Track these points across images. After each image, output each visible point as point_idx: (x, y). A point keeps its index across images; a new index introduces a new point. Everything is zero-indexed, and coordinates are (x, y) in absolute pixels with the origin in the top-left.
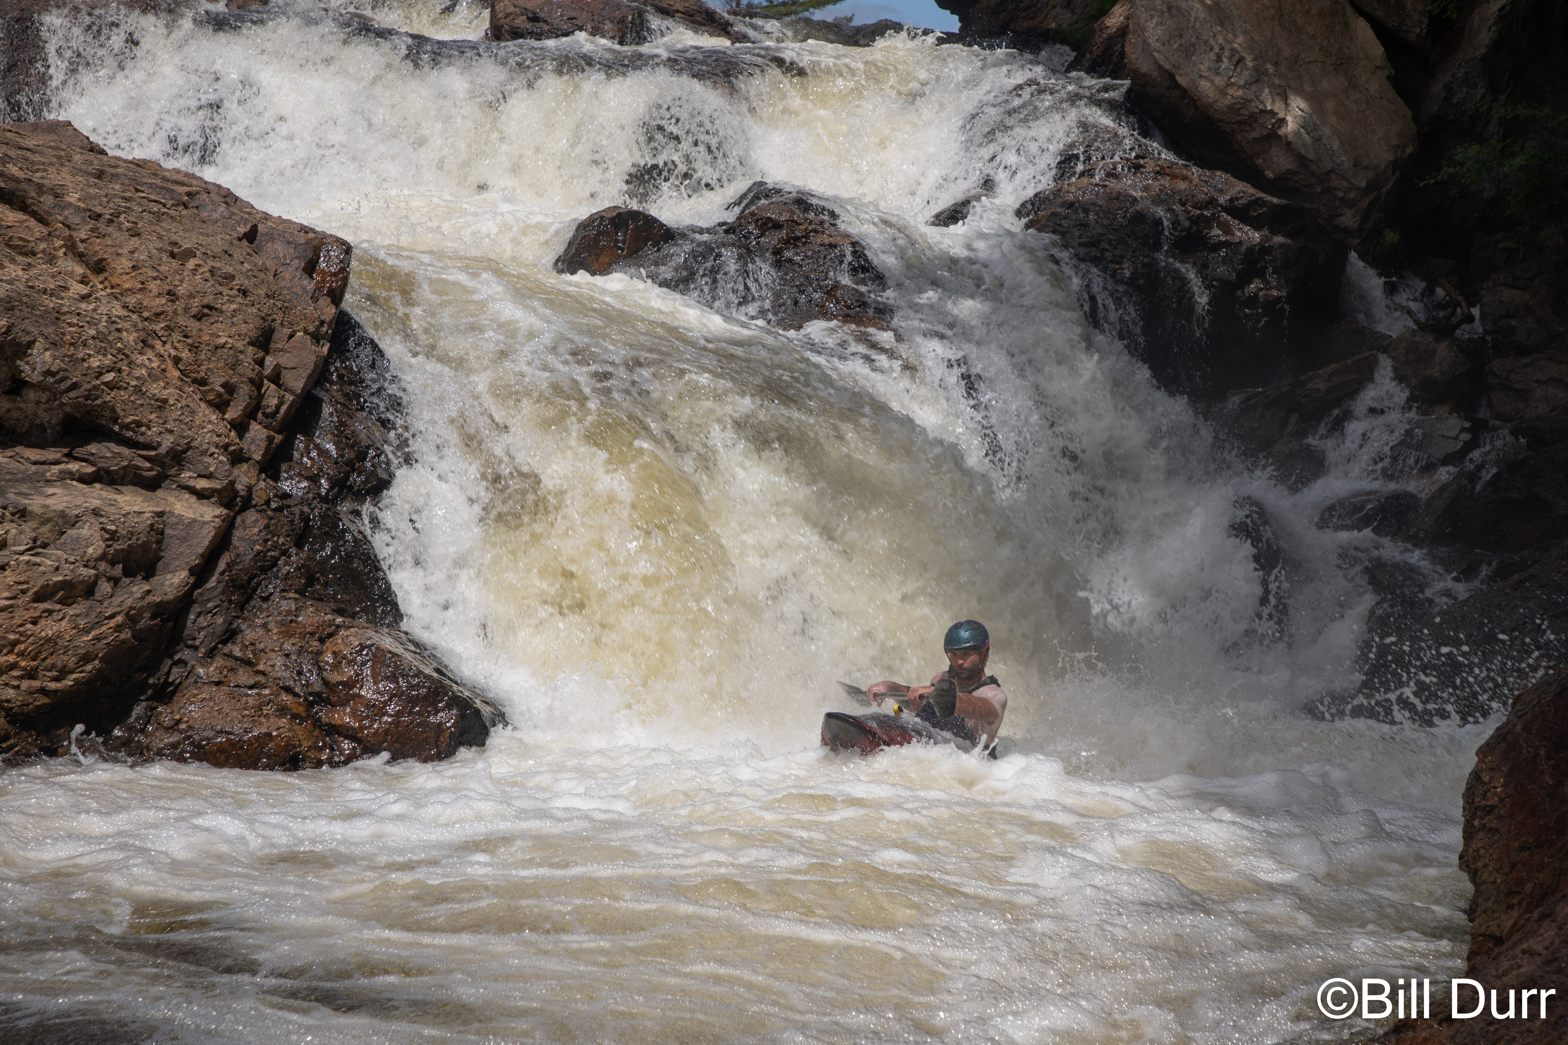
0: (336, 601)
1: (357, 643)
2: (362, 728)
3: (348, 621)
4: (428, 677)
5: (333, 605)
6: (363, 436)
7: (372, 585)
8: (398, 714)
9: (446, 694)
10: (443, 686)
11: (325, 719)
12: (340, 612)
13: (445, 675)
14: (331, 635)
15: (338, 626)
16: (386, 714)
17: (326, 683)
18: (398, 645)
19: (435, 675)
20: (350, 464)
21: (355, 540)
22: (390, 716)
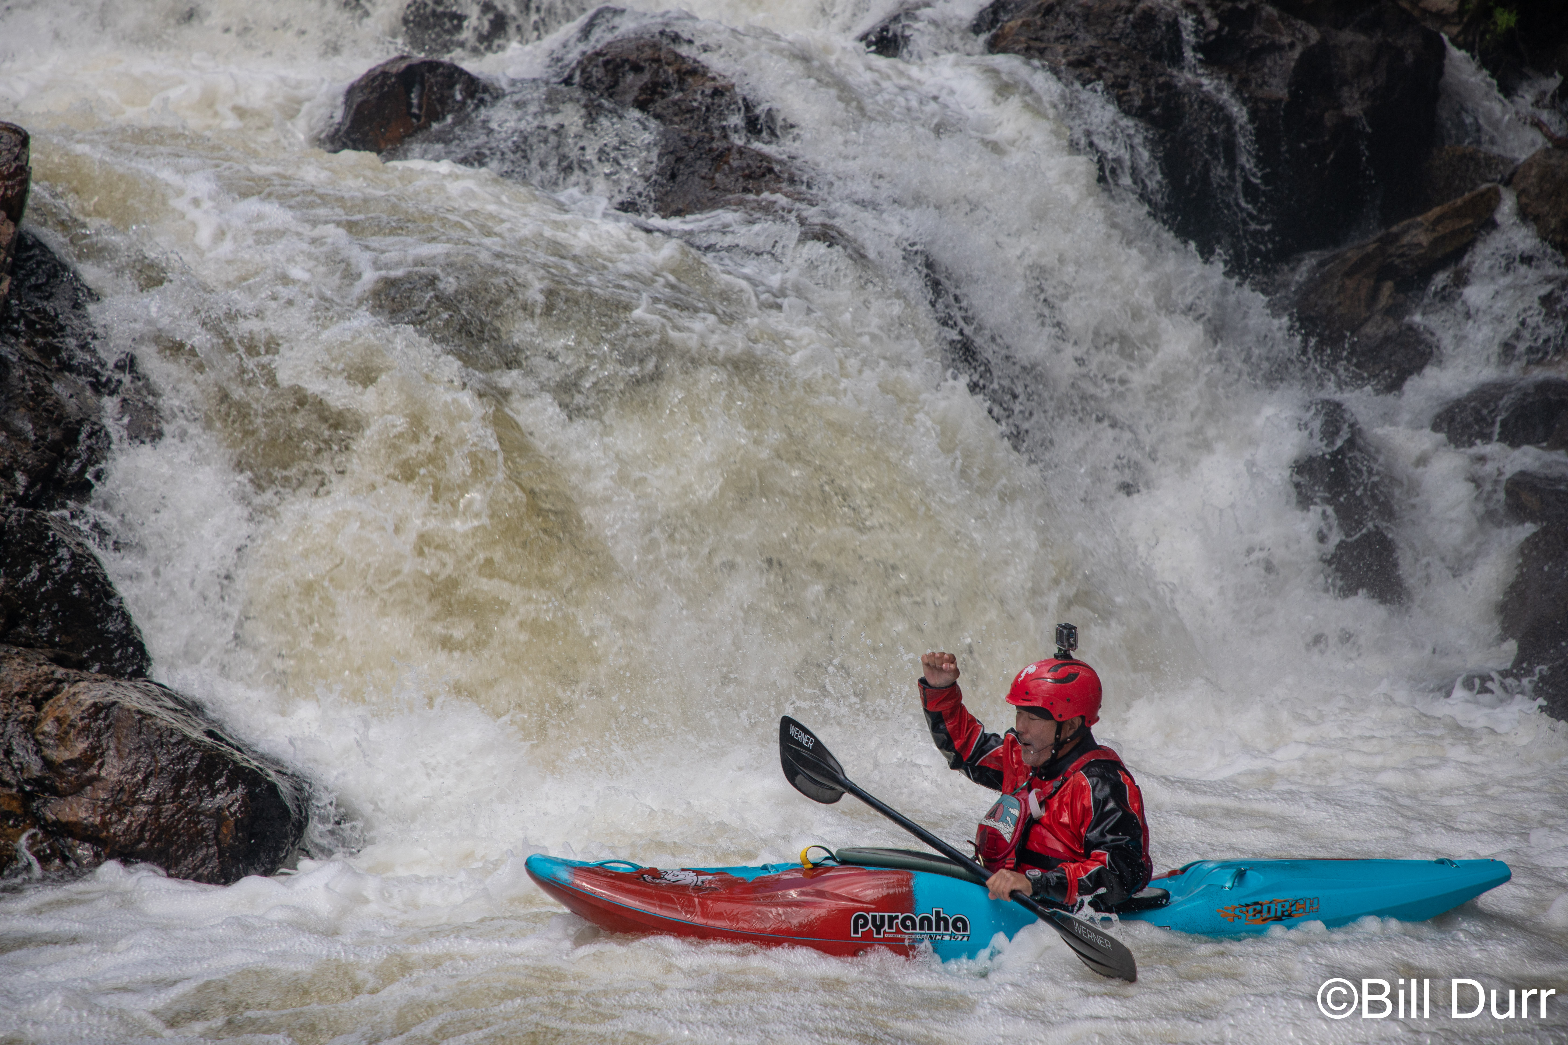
0: (53, 645)
1: (89, 702)
2: (105, 825)
3: (72, 672)
4: (196, 744)
5: (48, 652)
6: (71, 406)
7: (103, 620)
8: (158, 801)
9: (226, 764)
10: (221, 756)
11: (51, 816)
12: (60, 661)
13: (221, 739)
14: (49, 695)
15: (60, 681)
16: (139, 801)
17: (48, 764)
18: (149, 701)
19: (208, 740)
20: (55, 446)
21: (73, 555)
22: (147, 803)
